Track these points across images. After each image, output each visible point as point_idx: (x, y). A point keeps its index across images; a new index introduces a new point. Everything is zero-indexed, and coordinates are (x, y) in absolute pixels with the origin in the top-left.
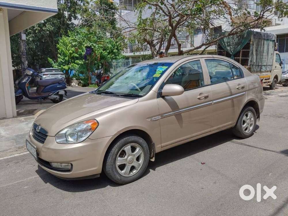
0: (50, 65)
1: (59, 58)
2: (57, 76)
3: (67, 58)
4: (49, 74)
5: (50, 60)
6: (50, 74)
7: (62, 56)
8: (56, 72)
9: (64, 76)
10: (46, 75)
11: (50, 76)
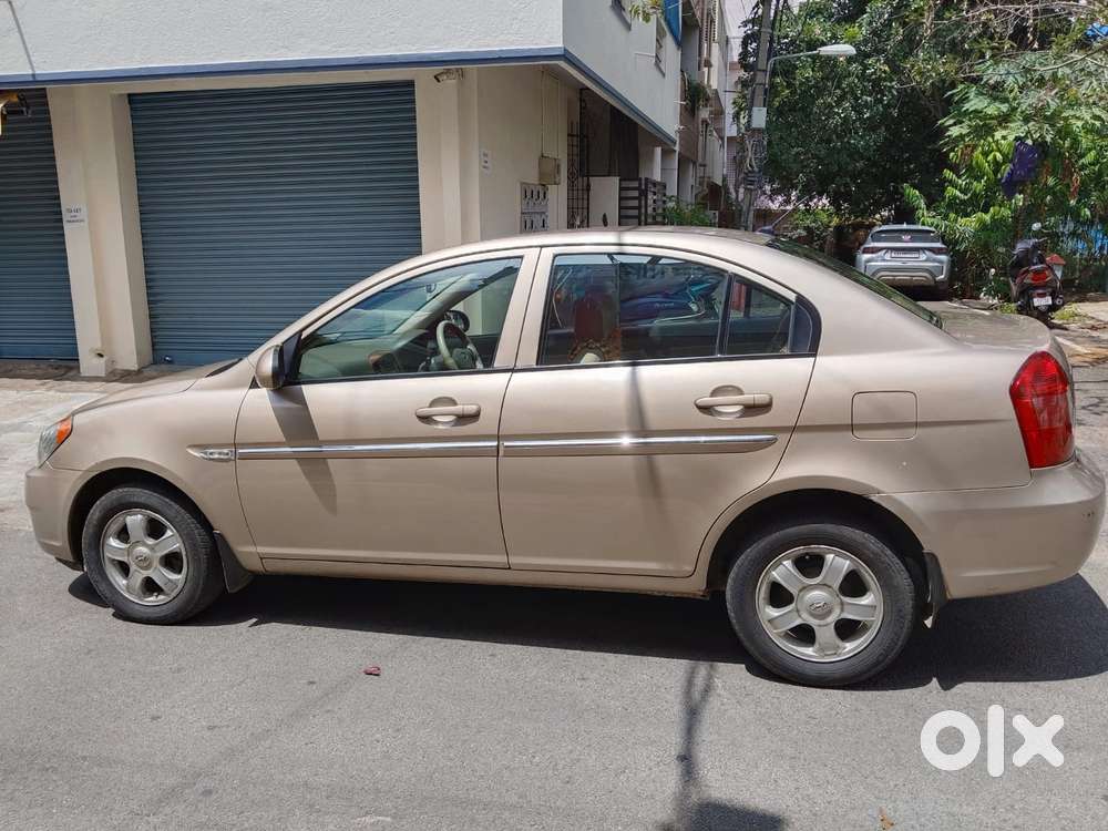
0: (906, 214)
1: (951, 183)
2: (917, 255)
3: (979, 186)
4: (881, 249)
5: (913, 194)
6: (888, 249)
7: (963, 175)
8: (912, 240)
9: (944, 258)
10: (874, 250)
11: (888, 257)
